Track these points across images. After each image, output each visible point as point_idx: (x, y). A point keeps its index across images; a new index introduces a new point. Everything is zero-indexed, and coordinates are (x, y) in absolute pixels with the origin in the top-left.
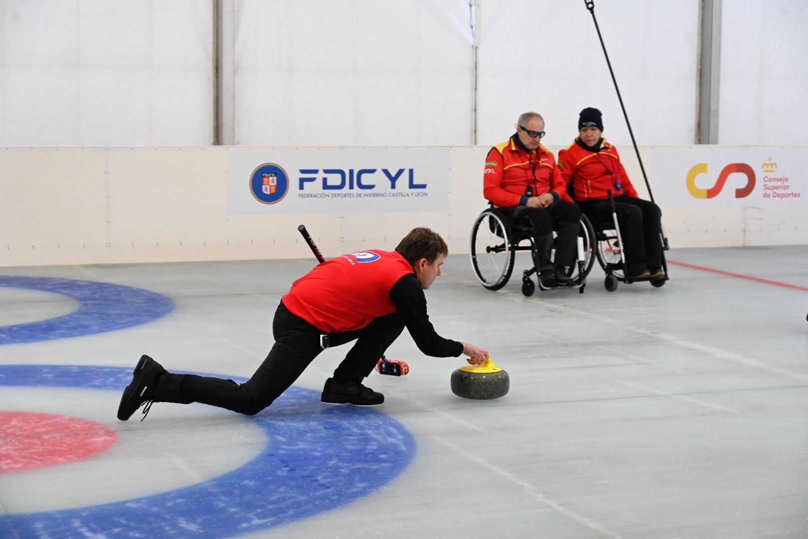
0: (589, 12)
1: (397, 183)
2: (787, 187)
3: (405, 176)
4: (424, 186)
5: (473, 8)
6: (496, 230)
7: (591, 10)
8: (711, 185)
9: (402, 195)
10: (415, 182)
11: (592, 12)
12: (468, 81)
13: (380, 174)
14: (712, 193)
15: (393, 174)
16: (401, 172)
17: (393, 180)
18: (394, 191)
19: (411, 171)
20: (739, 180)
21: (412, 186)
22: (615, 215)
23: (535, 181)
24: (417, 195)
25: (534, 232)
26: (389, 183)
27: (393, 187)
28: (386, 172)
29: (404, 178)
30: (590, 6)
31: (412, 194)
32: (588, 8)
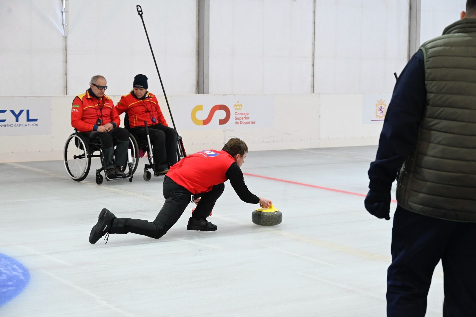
0: (139, 16)
1: (20, 118)
2: (248, 118)
3: (24, 114)
4: (36, 120)
5: (64, 14)
6: (79, 145)
7: (141, 16)
8: (205, 117)
9: (22, 125)
10: (30, 118)
11: (142, 17)
12: (61, 58)
13: (9, 113)
14: (206, 122)
15: (17, 113)
16: (21, 111)
17: (17, 117)
18: (17, 123)
19: (28, 111)
20: (221, 114)
21: (28, 120)
22: (148, 136)
23: (102, 116)
24: (32, 125)
25: (102, 146)
26: (14, 118)
27: (17, 120)
28: (12, 112)
29: (24, 115)
30: (141, 13)
31: (29, 125)
32: (139, 14)
